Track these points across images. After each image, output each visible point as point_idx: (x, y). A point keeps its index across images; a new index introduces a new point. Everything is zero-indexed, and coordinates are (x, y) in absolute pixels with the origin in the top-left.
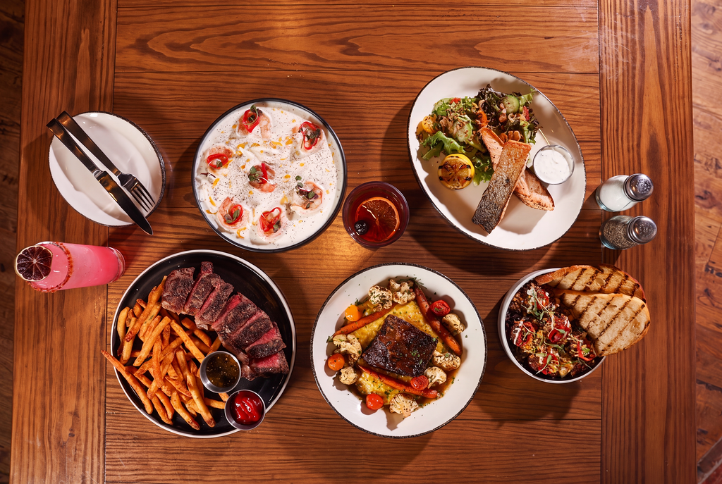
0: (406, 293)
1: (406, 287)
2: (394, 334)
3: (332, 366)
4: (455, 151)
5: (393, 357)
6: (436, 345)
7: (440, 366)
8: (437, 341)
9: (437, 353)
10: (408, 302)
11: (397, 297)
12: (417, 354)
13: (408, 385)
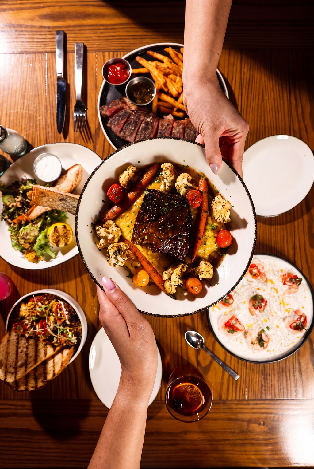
0: (109, 231)
1: (102, 232)
2: (150, 236)
3: (197, 290)
4: (46, 237)
5: (173, 230)
6: (154, 190)
7: (174, 181)
8: (149, 190)
9: (162, 188)
10: (117, 226)
11: (113, 239)
12: (165, 207)
13: (200, 209)
